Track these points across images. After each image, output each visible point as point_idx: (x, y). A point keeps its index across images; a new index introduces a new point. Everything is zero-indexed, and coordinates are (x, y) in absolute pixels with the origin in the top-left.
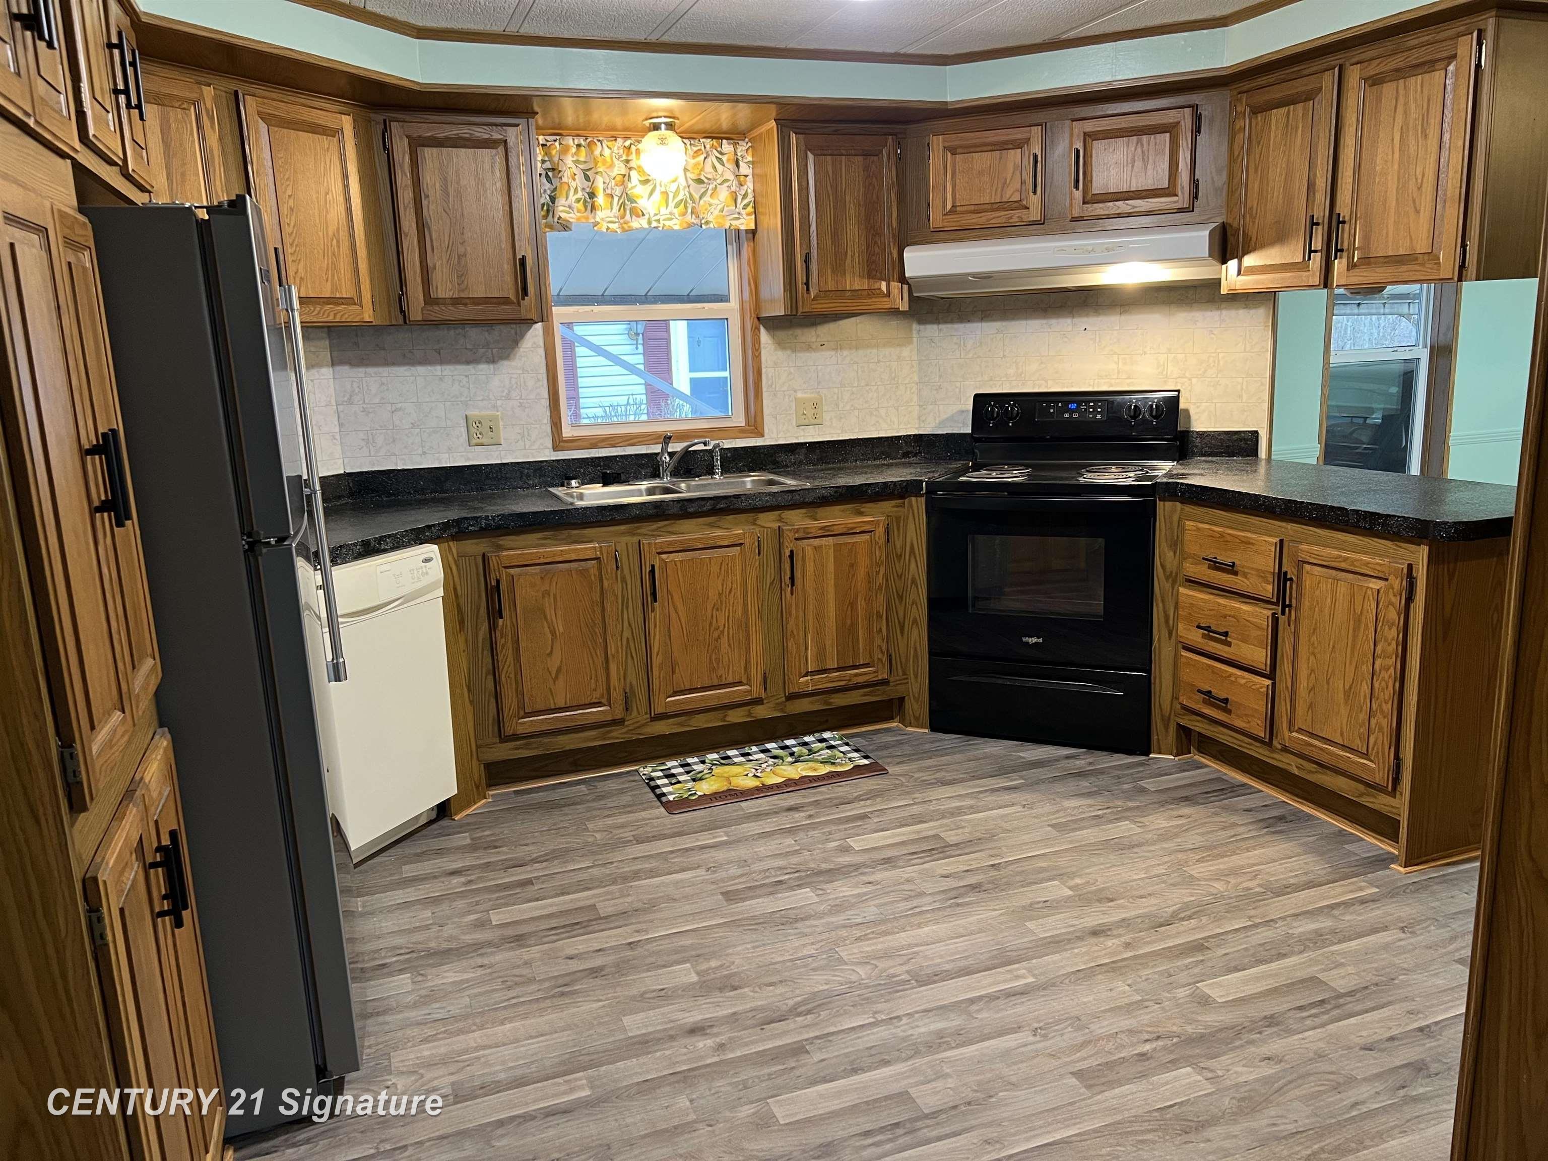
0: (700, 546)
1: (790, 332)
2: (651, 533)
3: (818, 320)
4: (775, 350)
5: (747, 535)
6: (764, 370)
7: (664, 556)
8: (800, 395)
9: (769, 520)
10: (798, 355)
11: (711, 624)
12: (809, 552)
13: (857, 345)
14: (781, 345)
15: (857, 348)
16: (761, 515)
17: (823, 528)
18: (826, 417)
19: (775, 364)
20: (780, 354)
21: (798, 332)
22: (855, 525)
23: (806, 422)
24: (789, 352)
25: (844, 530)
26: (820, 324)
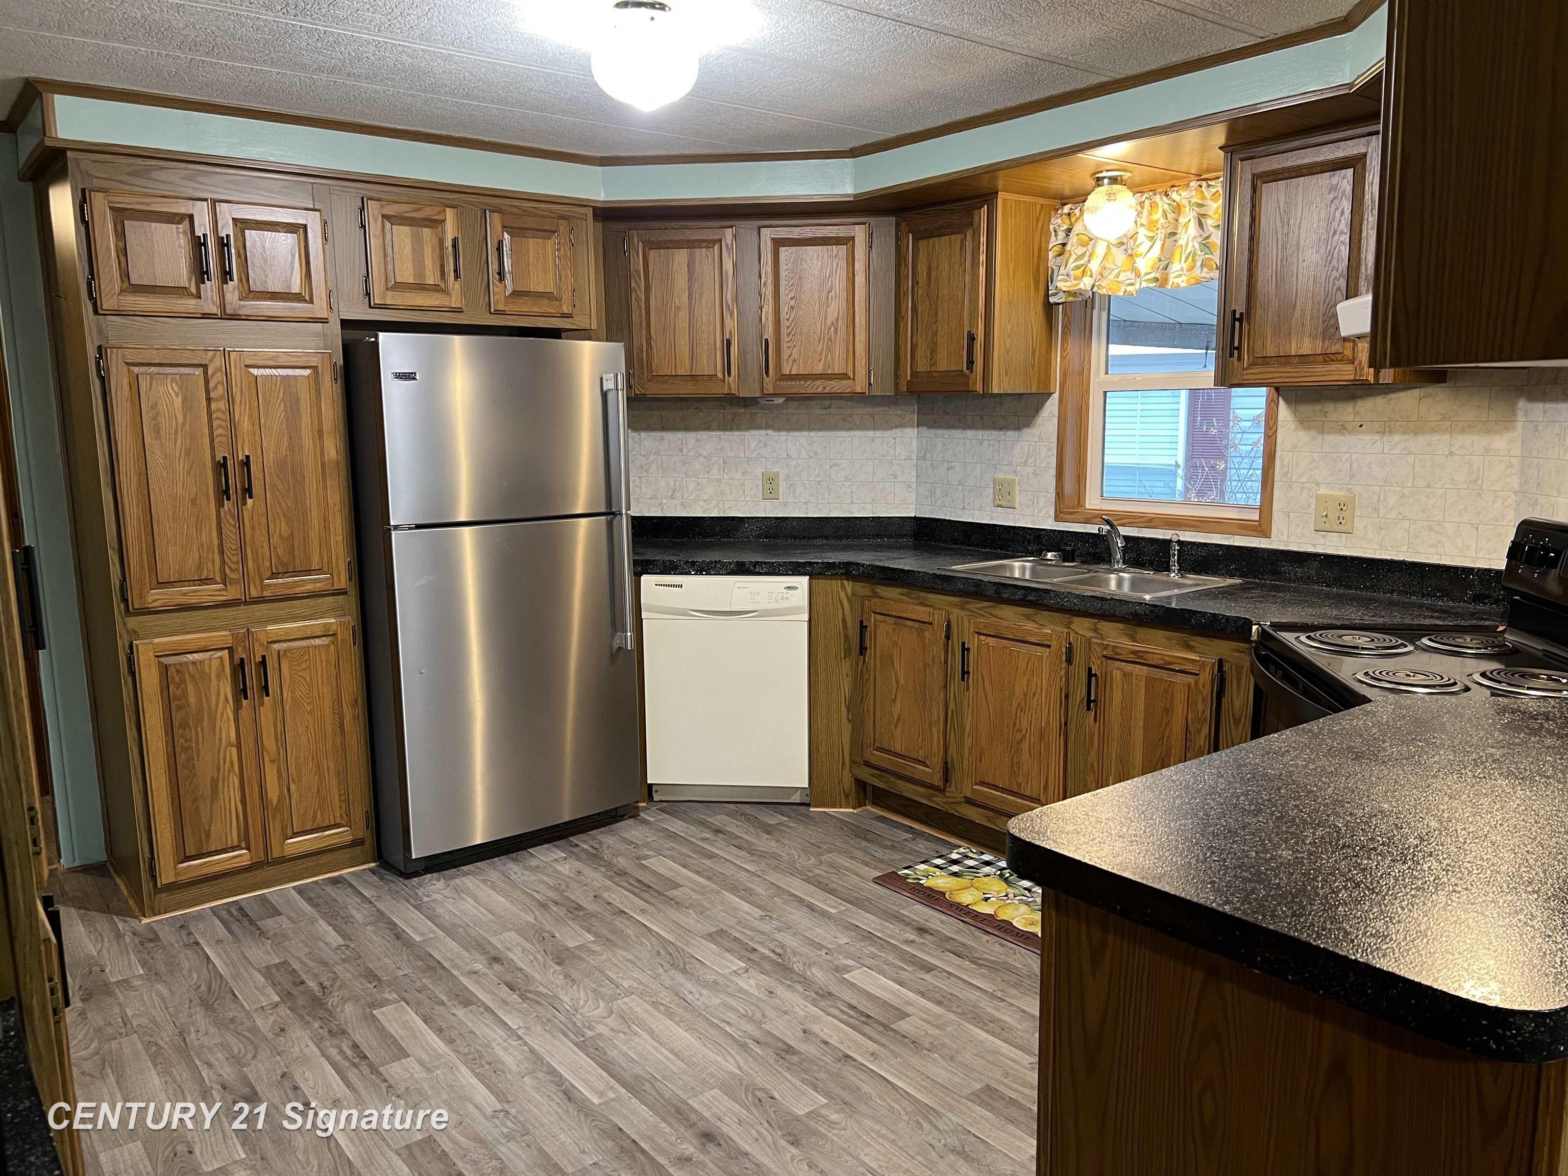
0: (1011, 637)
1: (1318, 407)
2: (977, 611)
3: (1359, 392)
4: (1296, 429)
5: (1054, 637)
6: (1278, 454)
7: (983, 638)
8: (1322, 491)
9: (1082, 627)
10: (1326, 437)
11: (1015, 723)
12: (1117, 675)
13: (1417, 428)
14: (1304, 423)
15: (1416, 433)
16: (1076, 620)
17: (1135, 653)
18: (1359, 524)
19: (1294, 447)
20: (1303, 436)
21: (1329, 407)
22: (1174, 660)
23: (1327, 527)
24: (1313, 433)
25: (1161, 662)
26: (1361, 397)
